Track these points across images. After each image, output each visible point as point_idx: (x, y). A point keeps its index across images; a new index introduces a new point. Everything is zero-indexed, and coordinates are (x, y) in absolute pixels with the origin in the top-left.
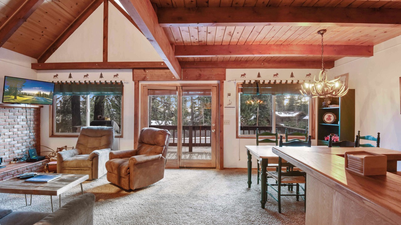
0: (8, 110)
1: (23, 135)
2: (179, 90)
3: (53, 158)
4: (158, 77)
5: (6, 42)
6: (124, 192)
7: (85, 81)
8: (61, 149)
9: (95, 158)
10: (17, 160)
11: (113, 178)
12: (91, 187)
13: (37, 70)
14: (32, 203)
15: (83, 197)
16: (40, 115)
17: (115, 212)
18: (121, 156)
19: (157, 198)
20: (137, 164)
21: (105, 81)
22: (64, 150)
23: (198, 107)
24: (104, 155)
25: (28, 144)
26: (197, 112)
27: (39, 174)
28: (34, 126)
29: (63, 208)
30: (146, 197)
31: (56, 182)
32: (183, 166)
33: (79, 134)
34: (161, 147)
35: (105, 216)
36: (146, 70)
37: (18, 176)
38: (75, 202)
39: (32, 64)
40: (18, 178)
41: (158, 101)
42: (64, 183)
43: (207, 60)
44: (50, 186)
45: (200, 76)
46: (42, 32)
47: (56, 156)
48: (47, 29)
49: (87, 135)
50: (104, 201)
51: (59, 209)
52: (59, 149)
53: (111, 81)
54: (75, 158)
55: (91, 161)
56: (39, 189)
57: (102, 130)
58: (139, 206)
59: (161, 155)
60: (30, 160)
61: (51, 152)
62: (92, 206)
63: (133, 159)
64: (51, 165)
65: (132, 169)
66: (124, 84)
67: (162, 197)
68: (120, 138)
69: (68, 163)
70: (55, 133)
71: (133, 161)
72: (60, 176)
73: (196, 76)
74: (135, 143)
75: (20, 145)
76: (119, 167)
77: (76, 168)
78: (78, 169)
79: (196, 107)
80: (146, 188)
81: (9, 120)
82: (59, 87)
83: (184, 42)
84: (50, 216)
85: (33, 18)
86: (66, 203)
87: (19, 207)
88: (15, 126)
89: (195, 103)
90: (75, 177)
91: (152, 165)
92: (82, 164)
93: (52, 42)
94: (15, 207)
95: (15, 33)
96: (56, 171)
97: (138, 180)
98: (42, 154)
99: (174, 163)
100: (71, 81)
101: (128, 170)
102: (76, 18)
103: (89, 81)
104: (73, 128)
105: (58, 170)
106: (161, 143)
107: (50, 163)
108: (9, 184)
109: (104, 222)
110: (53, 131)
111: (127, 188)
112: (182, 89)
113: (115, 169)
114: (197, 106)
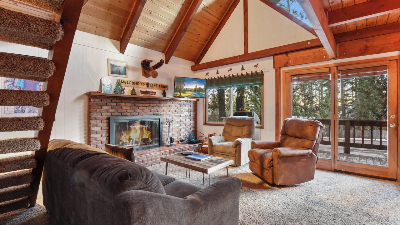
0: (177, 102)
1: (186, 122)
2: (332, 72)
3: (206, 142)
4: (304, 59)
5: (175, 52)
6: (267, 185)
7: (229, 75)
8: (211, 135)
9: (238, 145)
10: (183, 141)
11: (255, 167)
12: (235, 173)
13: (195, 70)
14: (190, 176)
15: (230, 180)
16: (197, 107)
17: (259, 205)
18: (263, 146)
19: (308, 202)
20: (281, 157)
21: (247, 73)
22: (213, 136)
23: (352, 100)
24: (246, 144)
25: (190, 129)
26: (350, 107)
27: (195, 153)
28: (193, 115)
29: (212, 187)
30: (293, 197)
31: (207, 162)
32: (339, 169)
33: (224, 123)
34: (311, 141)
35: (248, 206)
36: (288, 54)
37: (181, 152)
38: (222, 183)
39: (191, 67)
40: (182, 154)
41: (298, 94)
42: (214, 164)
43: (379, 24)
44: (202, 164)
45: (366, 49)
46: (197, 38)
47: (208, 141)
48: (200, 35)
49: (231, 124)
50: (247, 189)
51: (209, 187)
52: (210, 135)
53: (252, 72)
54: (222, 144)
55: (235, 148)
56: (195, 165)
57: (244, 119)
58: (284, 204)
59: (311, 151)
60: (190, 143)
61: (204, 138)
62: (239, 192)
63: (277, 150)
64: (204, 148)
65: (276, 161)
66: (264, 73)
67: (315, 203)
68: (261, 129)
69: (216, 148)
70: (207, 122)
71: (277, 153)
72: (210, 157)
73: (360, 49)
74: (277, 135)
75: (184, 130)
76: (262, 158)
77: (222, 153)
78: (225, 154)
79: (350, 100)
80: (292, 187)
81: (178, 110)
82: (210, 83)
83: (344, 3)
84: (201, 192)
85: (190, 28)
86: (214, 183)
87: (182, 178)
88: (182, 115)
89: (347, 95)
90: (222, 160)
91: (300, 160)
92: (227, 150)
93: (203, 45)
94: (179, 177)
95: (180, 43)
96: (208, 153)
97: (283, 176)
98: (199, 139)
99: (327, 164)
100: (218, 77)
101: (272, 162)
102: (220, 20)
103: (233, 75)
104: (220, 118)
105: (209, 152)
106: (311, 136)
107: (203, 146)
108: (175, 157)
109: (248, 212)
110: (205, 120)
111: (270, 181)
112: (337, 70)
113: (257, 159)
114: (351, 98)
